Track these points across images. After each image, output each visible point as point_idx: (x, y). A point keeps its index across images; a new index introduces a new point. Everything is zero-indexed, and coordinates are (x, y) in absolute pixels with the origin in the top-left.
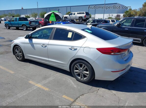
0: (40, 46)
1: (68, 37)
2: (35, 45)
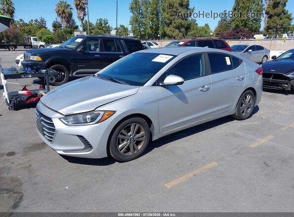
2: (186, 95)
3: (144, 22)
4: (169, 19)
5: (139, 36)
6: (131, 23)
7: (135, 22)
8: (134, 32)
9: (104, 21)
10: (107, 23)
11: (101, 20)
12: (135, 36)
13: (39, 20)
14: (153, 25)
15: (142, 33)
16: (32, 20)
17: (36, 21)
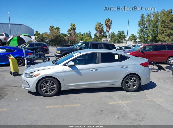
0: (89, 71)
1: (116, 59)
2: (81, 71)
3: (147, 32)
4: (162, 30)
5: (143, 41)
6: (139, 33)
7: (141, 32)
8: (140, 38)
9: (122, 32)
10: (124, 33)
11: (120, 31)
12: (141, 40)
13: (88, 33)
14: (153, 34)
15: (145, 39)
16: (85, 33)
17: (87, 33)
